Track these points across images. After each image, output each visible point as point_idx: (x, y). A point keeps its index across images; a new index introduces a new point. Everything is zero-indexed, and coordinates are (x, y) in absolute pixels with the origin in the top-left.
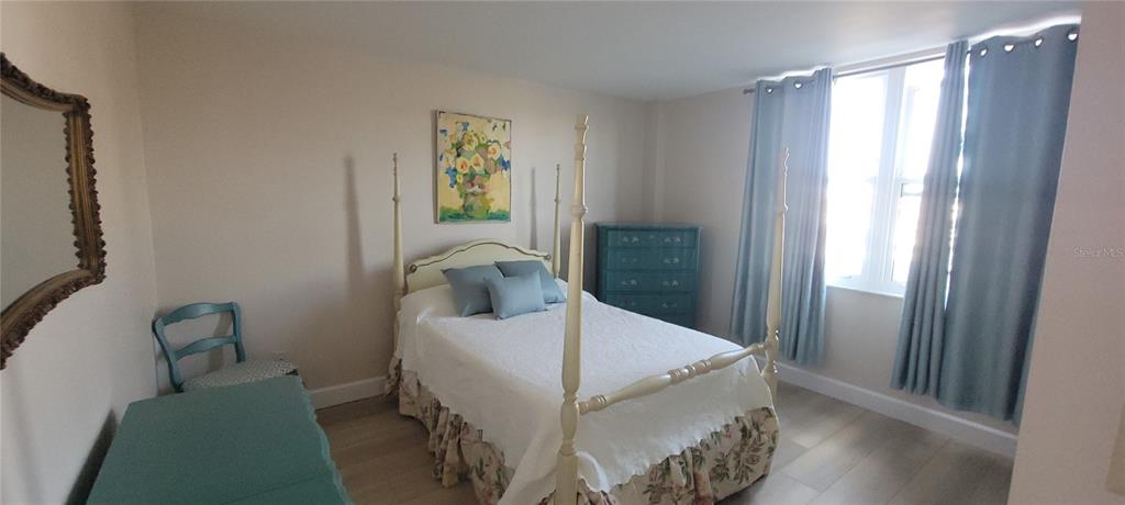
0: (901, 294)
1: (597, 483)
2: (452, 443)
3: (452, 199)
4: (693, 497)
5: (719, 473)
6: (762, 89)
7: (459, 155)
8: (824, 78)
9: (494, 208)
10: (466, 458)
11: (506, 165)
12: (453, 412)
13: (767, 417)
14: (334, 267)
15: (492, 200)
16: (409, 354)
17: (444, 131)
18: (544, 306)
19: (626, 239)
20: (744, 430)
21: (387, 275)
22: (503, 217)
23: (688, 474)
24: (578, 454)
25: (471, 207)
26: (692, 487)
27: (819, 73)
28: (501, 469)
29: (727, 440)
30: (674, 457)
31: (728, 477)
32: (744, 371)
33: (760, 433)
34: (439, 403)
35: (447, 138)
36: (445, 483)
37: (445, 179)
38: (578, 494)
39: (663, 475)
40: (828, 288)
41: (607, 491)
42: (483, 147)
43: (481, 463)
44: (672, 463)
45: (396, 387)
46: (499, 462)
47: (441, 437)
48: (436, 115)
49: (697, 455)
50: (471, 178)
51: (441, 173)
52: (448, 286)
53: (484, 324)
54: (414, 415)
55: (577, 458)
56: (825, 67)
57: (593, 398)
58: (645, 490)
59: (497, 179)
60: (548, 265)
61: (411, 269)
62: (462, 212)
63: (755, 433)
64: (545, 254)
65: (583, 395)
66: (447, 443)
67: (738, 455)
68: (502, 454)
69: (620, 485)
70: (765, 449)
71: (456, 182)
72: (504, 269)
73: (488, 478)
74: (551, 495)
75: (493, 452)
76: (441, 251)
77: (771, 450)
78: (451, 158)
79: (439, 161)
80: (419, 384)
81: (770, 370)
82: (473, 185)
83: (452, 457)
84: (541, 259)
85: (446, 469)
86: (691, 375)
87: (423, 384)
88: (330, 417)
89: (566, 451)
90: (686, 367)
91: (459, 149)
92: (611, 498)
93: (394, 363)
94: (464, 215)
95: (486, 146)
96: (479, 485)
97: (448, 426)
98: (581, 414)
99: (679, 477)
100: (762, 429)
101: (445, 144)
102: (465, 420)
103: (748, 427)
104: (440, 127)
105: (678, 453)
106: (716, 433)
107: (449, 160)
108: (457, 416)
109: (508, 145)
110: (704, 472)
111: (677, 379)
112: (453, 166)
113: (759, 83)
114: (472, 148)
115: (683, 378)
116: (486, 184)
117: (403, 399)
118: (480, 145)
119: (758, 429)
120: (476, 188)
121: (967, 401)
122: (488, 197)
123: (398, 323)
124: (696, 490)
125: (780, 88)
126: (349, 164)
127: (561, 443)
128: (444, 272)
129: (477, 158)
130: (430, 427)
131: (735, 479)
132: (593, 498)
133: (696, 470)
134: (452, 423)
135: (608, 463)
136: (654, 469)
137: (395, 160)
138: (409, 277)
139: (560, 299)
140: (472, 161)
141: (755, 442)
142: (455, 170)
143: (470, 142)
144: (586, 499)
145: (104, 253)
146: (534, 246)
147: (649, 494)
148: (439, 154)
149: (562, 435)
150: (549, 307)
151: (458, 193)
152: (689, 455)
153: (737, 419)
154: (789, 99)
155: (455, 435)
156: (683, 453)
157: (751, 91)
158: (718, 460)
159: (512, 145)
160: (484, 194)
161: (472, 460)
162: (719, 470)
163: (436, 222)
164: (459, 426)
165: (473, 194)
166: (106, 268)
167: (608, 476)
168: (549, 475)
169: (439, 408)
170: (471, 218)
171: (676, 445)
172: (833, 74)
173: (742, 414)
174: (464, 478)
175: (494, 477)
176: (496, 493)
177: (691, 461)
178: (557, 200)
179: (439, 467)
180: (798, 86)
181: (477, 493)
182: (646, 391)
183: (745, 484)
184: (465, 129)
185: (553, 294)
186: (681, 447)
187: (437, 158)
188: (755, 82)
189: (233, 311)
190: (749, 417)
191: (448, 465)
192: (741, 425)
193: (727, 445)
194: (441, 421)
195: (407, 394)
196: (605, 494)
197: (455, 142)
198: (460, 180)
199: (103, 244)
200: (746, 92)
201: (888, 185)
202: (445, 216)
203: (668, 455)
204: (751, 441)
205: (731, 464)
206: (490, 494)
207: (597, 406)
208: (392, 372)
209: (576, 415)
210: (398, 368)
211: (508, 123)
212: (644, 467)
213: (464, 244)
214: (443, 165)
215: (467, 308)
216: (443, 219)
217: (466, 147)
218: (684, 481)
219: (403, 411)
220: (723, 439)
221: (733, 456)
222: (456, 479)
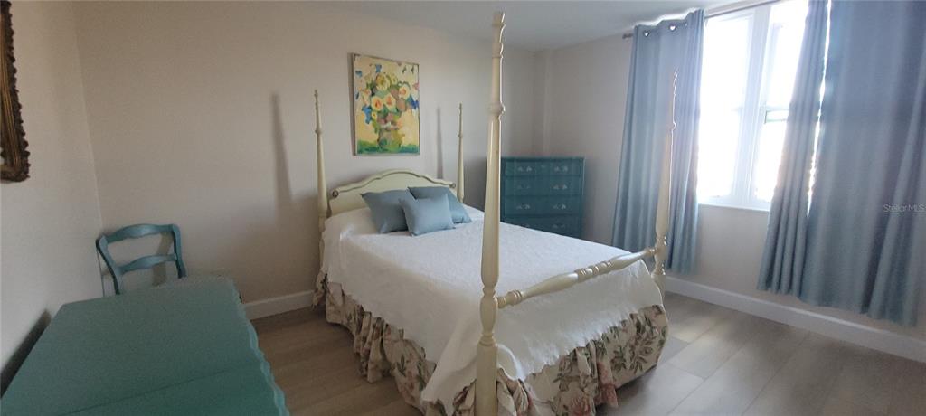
0: (767, 208)
1: (514, 372)
2: (375, 344)
3: (368, 134)
4: (596, 385)
5: (618, 364)
6: (640, 33)
7: (373, 94)
8: (697, 20)
9: (405, 142)
10: (388, 356)
11: (415, 104)
12: (375, 315)
13: (657, 314)
14: (264, 193)
15: (404, 135)
16: (334, 269)
17: (359, 73)
18: (452, 224)
19: (520, 169)
20: (638, 326)
21: (312, 201)
22: (413, 150)
23: (592, 365)
24: (496, 345)
25: (386, 141)
26: (596, 376)
27: (692, 15)
28: (421, 362)
29: (625, 334)
30: (580, 349)
31: (625, 367)
32: (637, 275)
33: (652, 328)
34: (362, 308)
35: (363, 79)
36: (370, 378)
37: (361, 116)
38: (497, 382)
39: (571, 366)
40: (700, 206)
41: (523, 380)
42: (395, 88)
43: (403, 359)
44: (579, 355)
45: (323, 299)
46: (420, 358)
47: (365, 339)
48: (352, 58)
49: (599, 347)
50: (384, 115)
51: (358, 110)
52: (368, 209)
53: (400, 240)
54: (340, 322)
55: (496, 349)
56: (698, 9)
57: (509, 293)
58: (556, 377)
59: (407, 116)
60: (454, 192)
61: (333, 195)
62: (377, 145)
63: (648, 328)
64: (451, 183)
65: (501, 290)
66: (370, 343)
67: (633, 347)
68: (423, 349)
69: (534, 375)
70: (656, 342)
71: (371, 118)
72: (415, 193)
73: (410, 373)
74: (472, 384)
75: (414, 349)
76: (360, 179)
77: (662, 343)
78: (366, 97)
79: (356, 100)
80: (343, 295)
81: (659, 273)
82: (386, 122)
83: (375, 355)
84: (448, 186)
85: (370, 367)
86: (594, 274)
87: (347, 293)
88: (264, 325)
89: (486, 343)
90: (590, 267)
91: (373, 89)
92: (527, 386)
93: (320, 278)
94: (380, 148)
95: (397, 87)
96: (402, 380)
97: (371, 330)
98: (499, 307)
99: (585, 367)
100: (654, 324)
101: (361, 84)
102: (387, 321)
103: (642, 322)
104: (356, 68)
105: (584, 345)
106: (615, 328)
107: (364, 99)
108: (379, 319)
109: (416, 86)
110: (606, 363)
111: (583, 277)
112: (368, 105)
113: (637, 28)
114: (385, 88)
115: (588, 277)
116: (398, 121)
117: (329, 309)
118: (392, 86)
119: (650, 325)
120: (389, 124)
121: (827, 298)
122: (400, 132)
123: (323, 241)
124: (599, 378)
125: (655, 32)
126: (275, 100)
127: (482, 335)
128: (363, 196)
129: (390, 98)
130: (354, 333)
131: (632, 368)
132: (512, 386)
133: (600, 361)
134: (374, 326)
135: (524, 355)
136: (563, 360)
137: (316, 96)
138: (332, 201)
139: (465, 219)
140: (384, 100)
141: (648, 336)
142: (370, 108)
143: (382, 83)
144: (505, 387)
145: (28, 153)
146: (440, 177)
147: (559, 382)
148: (356, 94)
149: (482, 329)
150: (456, 226)
151: (373, 129)
152: (592, 347)
153: (632, 316)
154: (664, 40)
155: (378, 337)
156: (588, 345)
157: (630, 36)
158: (615, 352)
159: (420, 87)
160: (396, 129)
161: (394, 358)
162: (618, 361)
163: (354, 154)
164: (381, 328)
165: (387, 130)
166: (30, 168)
167: (522, 365)
168: (469, 367)
169: (362, 312)
170: (386, 151)
171: (581, 338)
172: (705, 15)
173: (636, 312)
174: (386, 374)
175: (415, 372)
176: (417, 386)
177: (594, 353)
178: (460, 136)
179: (364, 365)
180: (672, 28)
181: (399, 386)
182: (557, 287)
183: (639, 373)
184: (378, 71)
185: (459, 215)
186: (586, 340)
187: (353, 97)
188: (633, 27)
189: (173, 233)
190: (642, 314)
191: (372, 363)
192: (636, 321)
193: (624, 339)
194: (365, 325)
195: (332, 304)
196: (521, 382)
197: (369, 83)
198: (375, 117)
199: (26, 144)
200: (625, 36)
201: (754, 113)
202: (362, 149)
203: (575, 347)
204: (644, 335)
205: (627, 356)
206: (412, 387)
207: (514, 300)
208: (319, 286)
209: (493, 309)
210: (325, 281)
211: (416, 68)
212: (554, 357)
213: (380, 173)
214: (359, 103)
215: (385, 226)
216: (360, 152)
217: (379, 87)
218: (589, 370)
219: (331, 318)
220: (620, 333)
221: (628, 348)
222: (380, 376)
